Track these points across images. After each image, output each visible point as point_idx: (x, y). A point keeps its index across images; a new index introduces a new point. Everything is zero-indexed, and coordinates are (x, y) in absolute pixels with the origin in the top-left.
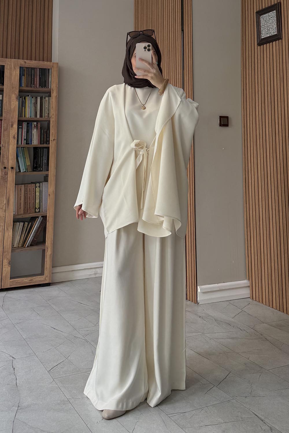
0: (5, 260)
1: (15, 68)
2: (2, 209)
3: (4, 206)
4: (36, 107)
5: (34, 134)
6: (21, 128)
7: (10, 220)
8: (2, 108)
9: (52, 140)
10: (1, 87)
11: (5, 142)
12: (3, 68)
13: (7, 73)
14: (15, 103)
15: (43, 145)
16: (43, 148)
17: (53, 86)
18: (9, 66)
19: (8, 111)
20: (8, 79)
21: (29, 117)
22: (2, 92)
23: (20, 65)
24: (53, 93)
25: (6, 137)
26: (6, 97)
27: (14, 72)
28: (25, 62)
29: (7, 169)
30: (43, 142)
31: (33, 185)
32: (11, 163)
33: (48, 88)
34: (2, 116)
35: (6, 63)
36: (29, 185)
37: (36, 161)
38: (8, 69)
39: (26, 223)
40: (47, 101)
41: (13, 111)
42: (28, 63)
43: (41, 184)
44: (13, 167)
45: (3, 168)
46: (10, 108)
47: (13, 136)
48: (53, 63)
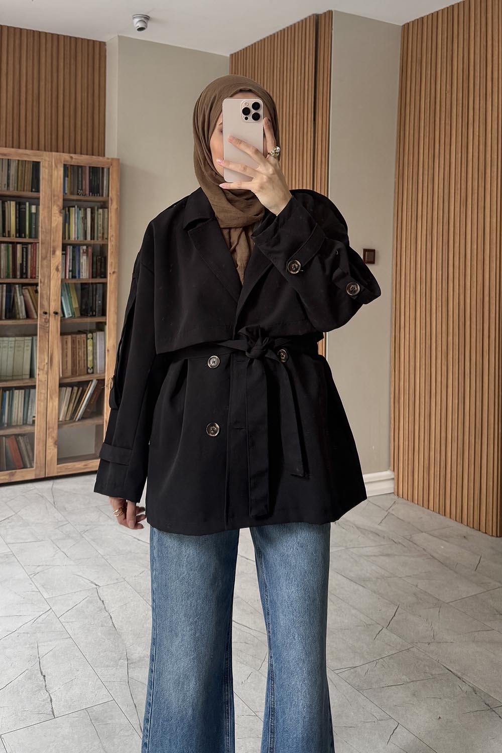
0: (50, 439)
1: (56, 166)
2: (43, 370)
3: (46, 367)
4: (85, 224)
5: (82, 263)
6: (65, 254)
7: (55, 386)
8: (36, 226)
9: (111, 273)
10: (35, 194)
11: (44, 277)
12: (36, 166)
13: (44, 173)
14: (58, 220)
15: (96, 279)
16: (96, 283)
17: (113, 194)
18: (47, 163)
19: (48, 231)
20: (46, 183)
21: (76, 239)
22: (36, 201)
23: (64, 161)
24: (112, 203)
25: (45, 269)
26: (43, 210)
27: (56, 172)
28: (71, 158)
29: (48, 315)
30: (96, 274)
31: (84, 336)
32: (54, 306)
33: (102, 195)
34: (36, 237)
35: (42, 159)
36: (78, 336)
37: (84, 301)
38: (46, 168)
39: (76, 389)
40: (100, 214)
41: (54, 231)
42: (75, 159)
43: (94, 334)
44: (57, 311)
45: (42, 313)
46: (50, 227)
47: (55, 268)
48: (113, 159)
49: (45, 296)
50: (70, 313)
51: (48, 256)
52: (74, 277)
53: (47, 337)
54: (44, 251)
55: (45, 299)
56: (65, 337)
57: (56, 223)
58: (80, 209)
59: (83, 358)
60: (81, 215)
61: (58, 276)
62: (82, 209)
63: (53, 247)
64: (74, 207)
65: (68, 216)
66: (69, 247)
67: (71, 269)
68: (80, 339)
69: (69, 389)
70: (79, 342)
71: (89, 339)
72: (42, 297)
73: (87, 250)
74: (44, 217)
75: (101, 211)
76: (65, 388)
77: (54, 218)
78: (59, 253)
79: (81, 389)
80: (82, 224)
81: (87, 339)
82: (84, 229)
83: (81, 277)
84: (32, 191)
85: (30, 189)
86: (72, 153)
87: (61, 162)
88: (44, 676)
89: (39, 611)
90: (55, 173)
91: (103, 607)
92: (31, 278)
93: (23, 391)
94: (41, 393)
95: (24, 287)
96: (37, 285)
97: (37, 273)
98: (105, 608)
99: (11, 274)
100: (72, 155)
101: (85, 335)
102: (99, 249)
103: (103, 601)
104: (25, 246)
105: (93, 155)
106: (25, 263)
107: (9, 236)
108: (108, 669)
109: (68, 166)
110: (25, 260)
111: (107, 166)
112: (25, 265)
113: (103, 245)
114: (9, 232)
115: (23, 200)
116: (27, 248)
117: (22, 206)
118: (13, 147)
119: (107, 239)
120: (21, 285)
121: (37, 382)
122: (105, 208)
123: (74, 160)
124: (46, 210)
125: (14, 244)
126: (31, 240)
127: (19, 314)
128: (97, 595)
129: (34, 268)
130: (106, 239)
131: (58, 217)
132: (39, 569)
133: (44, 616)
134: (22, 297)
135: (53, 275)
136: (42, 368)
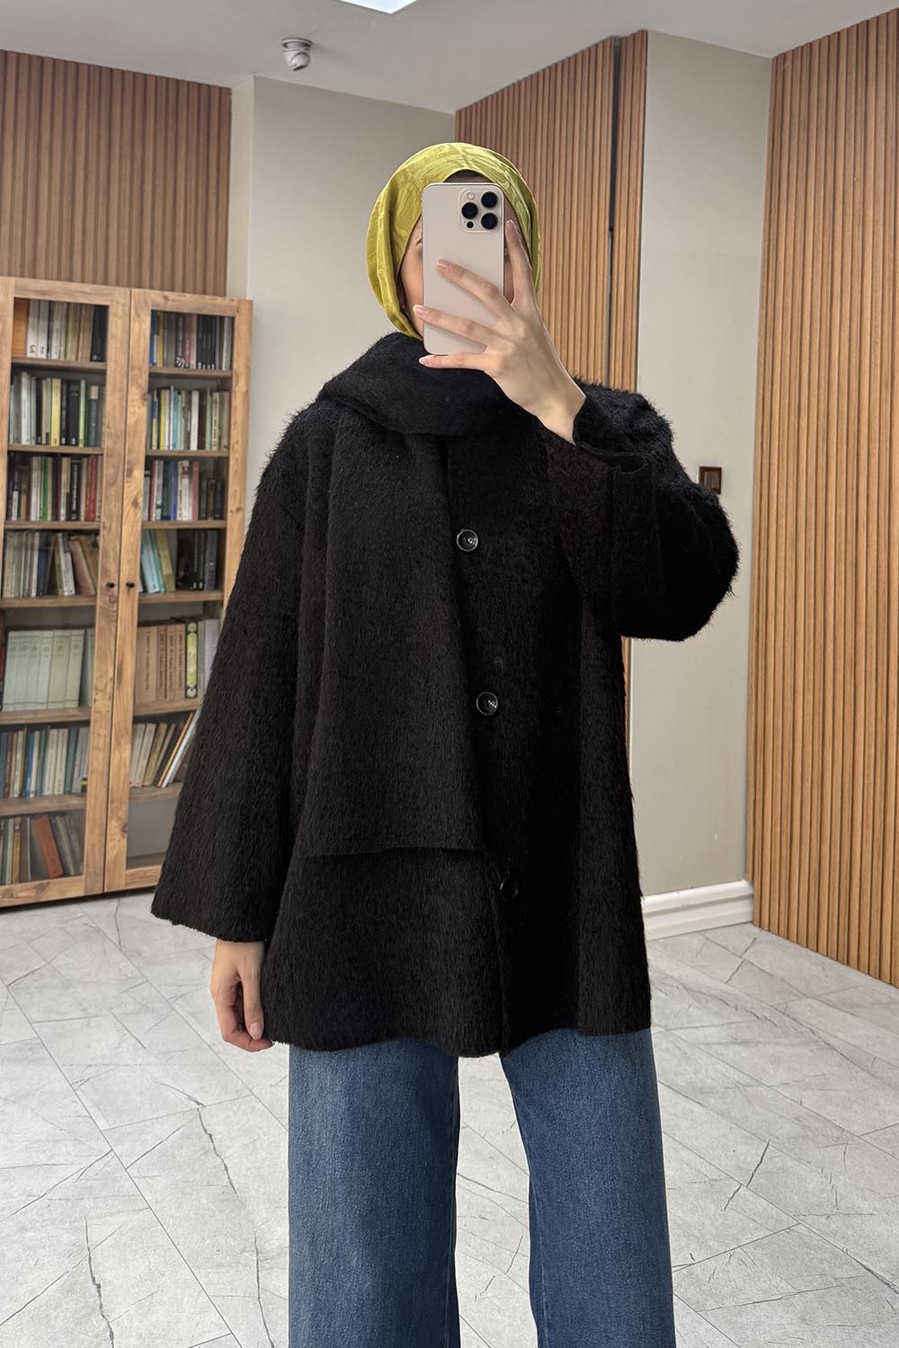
0: (113, 822)
1: (138, 315)
2: (103, 691)
3: (110, 685)
4: (187, 420)
5: (181, 492)
6: (149, 475)
7: (126, 721)
8: (97, 424)
9: (234, 509)
10: (98, 366)
11: (111, 518)
12: (101, 313)
13: (115, 326)
14: (139, 411)
15: (205, 522)
16: (205, 530)
17: (239, 365)
18: (120, 308)
19: (119, 434)
20: (119, 345)
21: (171, 448)
22: (99, 377)
23: (152, 305)
24: (237, 383)
25: (113, 504)
26: (112, 395)
27: (137, 324)
28: (166, 298)
29: (116, 588)
30: (206, 513)
31: (181, 627)
32: (128, 572)
33: (220, 368)
34: (98, 443)
35: (112, 300)
36: (171, 628)
37: (183, 561)
38: (119, 318)
39: (163, 726)
40: (216, 402)
41: (132, 433)
42: (173, 301)
43: (201, 624)
44: (132, 581)
45: (104, 585)
46: (123, 426)
47: (132, 500)
48: (240, 301)
49: (111, 554)
50: (157, 585)
51: (120, 478)
52: (164, 518)
53: (114, 629)
54: (112, 471)
55: (111, 560)
56: (147, 629)
57: (135, 418)
58: (179, 393)
59: (178, 669)
60: (181, 404)
61: (136, 515)
62: (183, 393)
63: (128, 463)
64: (169, 388)
65: (157, 404)
66: (157, 462)
67: (159, 503)
68: (172, 634)
69: (152, 727)
70: (171, 637)
71: (189, 633)
72: (106, 555)
73: (190, 468)
74: (114, 408)
75: (217, 395)
76: (143, 726)
77: (130, 409)
78: (139, 473)
79: (173, 726)
80: (183, 421)
81: (187, 633)
82: (186, 430)
83: (178, 519)
84: (91, 360)
85: (89, 355)
86: (167, 290)
87: (147, 305)
88: (99, 1286)
89: (90, 1156)
90: (135, 326)
91: (212, 1146)
92: (86, 520)
93: (66, 731)
94: (98, 735)
95: (73, 538)
96: (96, 533)
97: (97, 510)
98: (215, 1149)
99: (49, 512)
100: (166, 293)
101: (183, 626)
102: (211, 466)
103: (210, 1135)
104: (77, 461)
105: (204, 292)
106: (75, 492)
107: (48, 442)
108: (220, 1270)
109: (159, 313)
110: (75, 486)
111: (229, 314)
112: (75, 496)
113: (219, 458)
114: (48, 435)
115: (74, 377)
116: (80, 465)
117: (73, 388)
118: (59, 279)
119: (228, 447)
120: (66, 533)
121: (93, 713)
122: (225, 390)
123: (170, 303)
124: (117, 393)
125: (56, 457)
126: (89, 451)
127: (61, 587)
128: (199, 1124)
129: (92, 500)
130: (225, 447)
131: (139, 408)
132: (90, 1071)
133: (99, 1166)
134: (69, 555)
135: (128, 514)
136: (102, 687)
